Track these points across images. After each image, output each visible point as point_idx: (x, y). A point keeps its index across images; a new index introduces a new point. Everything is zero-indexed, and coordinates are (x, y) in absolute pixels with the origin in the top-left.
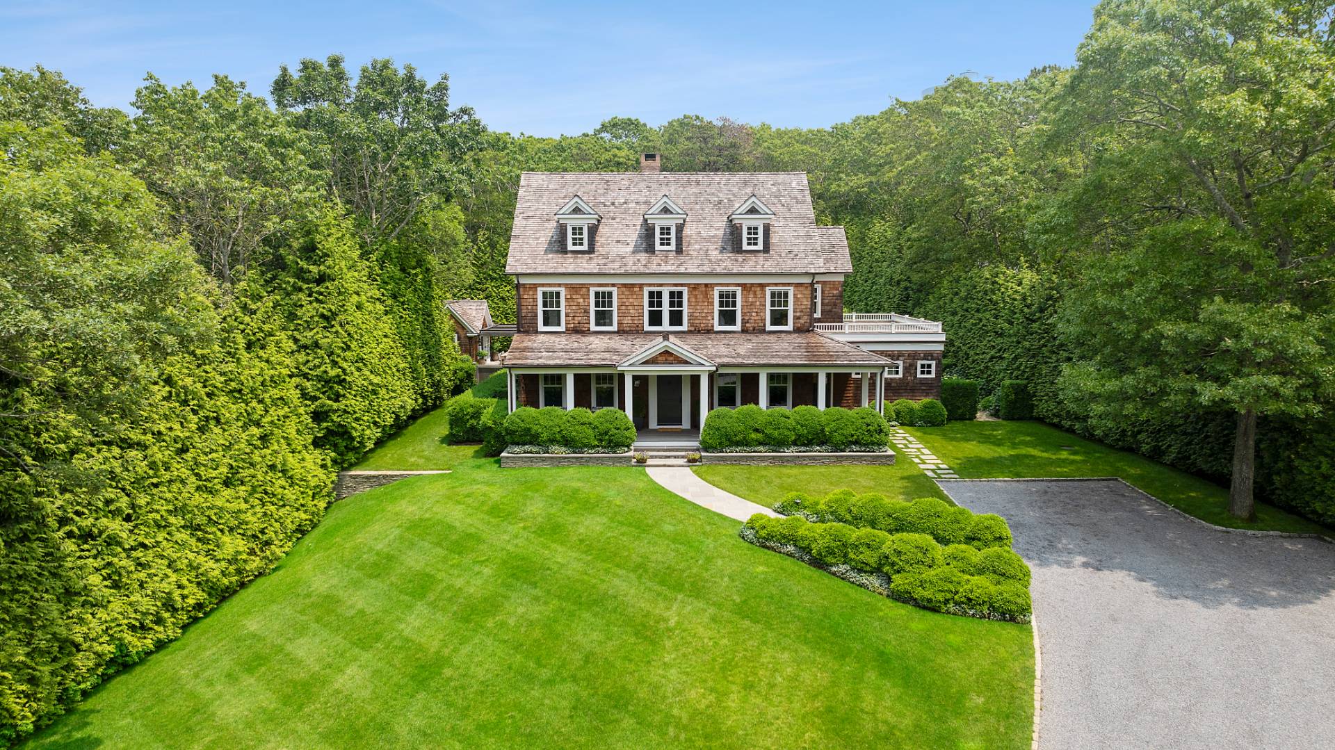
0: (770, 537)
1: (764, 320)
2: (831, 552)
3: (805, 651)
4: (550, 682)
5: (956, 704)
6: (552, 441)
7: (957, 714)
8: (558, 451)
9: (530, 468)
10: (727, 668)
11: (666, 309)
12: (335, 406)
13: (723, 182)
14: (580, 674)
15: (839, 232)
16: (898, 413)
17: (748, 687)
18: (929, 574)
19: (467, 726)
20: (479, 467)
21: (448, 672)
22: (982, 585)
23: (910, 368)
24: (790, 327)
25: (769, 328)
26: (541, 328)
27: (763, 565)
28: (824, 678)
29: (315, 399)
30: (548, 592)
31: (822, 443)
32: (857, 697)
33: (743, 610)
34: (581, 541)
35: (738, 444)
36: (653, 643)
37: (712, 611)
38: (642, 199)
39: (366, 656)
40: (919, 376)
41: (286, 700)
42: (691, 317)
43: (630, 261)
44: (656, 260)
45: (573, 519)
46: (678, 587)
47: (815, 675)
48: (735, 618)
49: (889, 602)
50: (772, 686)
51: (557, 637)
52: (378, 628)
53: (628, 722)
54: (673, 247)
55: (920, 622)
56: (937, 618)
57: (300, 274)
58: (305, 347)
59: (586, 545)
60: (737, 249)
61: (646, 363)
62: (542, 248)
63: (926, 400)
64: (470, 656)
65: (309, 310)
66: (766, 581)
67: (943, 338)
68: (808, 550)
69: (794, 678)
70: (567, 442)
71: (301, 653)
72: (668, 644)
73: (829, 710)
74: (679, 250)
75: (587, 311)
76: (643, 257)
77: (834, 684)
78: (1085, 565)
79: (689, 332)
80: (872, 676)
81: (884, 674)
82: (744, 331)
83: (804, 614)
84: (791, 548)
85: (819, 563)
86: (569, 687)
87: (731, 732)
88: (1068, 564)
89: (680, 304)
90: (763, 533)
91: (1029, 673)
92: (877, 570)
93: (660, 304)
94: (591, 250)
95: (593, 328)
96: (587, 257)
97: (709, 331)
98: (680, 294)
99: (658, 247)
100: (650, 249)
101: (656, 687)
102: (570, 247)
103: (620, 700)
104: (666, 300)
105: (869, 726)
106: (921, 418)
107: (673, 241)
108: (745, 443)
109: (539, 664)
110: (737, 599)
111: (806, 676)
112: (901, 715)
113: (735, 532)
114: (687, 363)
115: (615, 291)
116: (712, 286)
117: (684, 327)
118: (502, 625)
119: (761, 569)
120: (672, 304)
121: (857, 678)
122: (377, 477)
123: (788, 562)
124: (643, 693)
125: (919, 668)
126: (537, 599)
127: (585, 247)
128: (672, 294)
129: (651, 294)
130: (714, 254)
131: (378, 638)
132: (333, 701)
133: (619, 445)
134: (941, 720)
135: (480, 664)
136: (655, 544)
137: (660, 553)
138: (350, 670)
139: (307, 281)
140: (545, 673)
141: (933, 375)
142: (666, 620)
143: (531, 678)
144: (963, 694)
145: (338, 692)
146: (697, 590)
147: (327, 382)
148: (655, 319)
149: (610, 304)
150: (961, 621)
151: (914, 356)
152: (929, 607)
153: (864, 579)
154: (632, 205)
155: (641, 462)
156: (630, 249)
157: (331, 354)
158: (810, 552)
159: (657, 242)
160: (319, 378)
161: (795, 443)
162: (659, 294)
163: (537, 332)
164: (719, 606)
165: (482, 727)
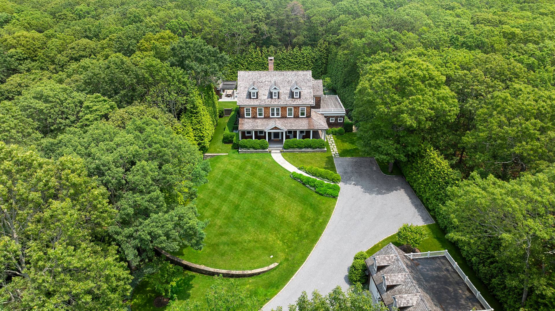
0: (296, 178)
1: (299, 115)
2: (306, 182)
3: (299, 203)
4: (257, 209)
5: (320, 213)
6: (250, 147)
7: (320, 215)
8: (252, 150)
9: (246, 154)
10: (286, 206)
11: (275, 112)
12: (202, 142)
13: (290, 74)
14: (262, 208)
15: (320, 81)
16: (332, 132)
17: (289, 210)
18: (322, 189)
19: (246, 217)
20: (234, 153)
21: (240, 207)
22: (330, 191)
23: (336, 120)
24: (305, 116)
25: (300, 116)
26: (246, 117)
27: (294, 184)
28: (301, 209)
29: (198, 141)
30: (254, 190)
31: (310, 148)
32: (306, 212)
33: (289, 195)
34: (259, 177)
35: (292, 148)
36: (274, 202)
37: (284, 195)
38: (269, 80)
39: (225, 204)
40: (339, 121)
41: (215, 212)
42: (281, 114)
43: (267, 101)
44: (273, 101)
45: (257, 171)
46: (278, 189)
47: (299, 208)
48: (288, 196)
49: (315, 193)
50: (293, 210)
51: (257, 200)
52: (226, 198)
53: (270, 216)
54: (277, 97)
55: (319, 198)
56: (322, 197)
57: (191, 112)
58: (195, 129)
59: (260, 179)
60: (293, 97)
61: (271, 129)
62: (245, 97)
63: (340, 128)
64: (243, 204)
65: (195, 121)
66: (294, 188)
67: (345, 113)
68: (302, 181)
69: (296, 209)
70: (254, 148)
71: (213, 203)
72: (276, 202)
73: (301, 214)
74: (279, 98)
75: (257, 113)
76: (270, 99)
77: (303, 210)
78: (354, 184)
79: (281, 118)
80: (309, 208)
81: (310, 208)
82: (294, 117)
83: (300, 196)
84: (299, 180)
85: (304, 184)
86: (260, 210)
87: (286, 218)
88: (350, 184)
89: (279, 111)
90: (294, 177)
91: (334, 208)
92: (314, 187)
93: (274, 111)
94: (257, 98)
95: (258, 117)
96: (256, 100)
97: (286, 117)
98: (279, 109)
99: (273, 97)
100: (271, 98)
101: (274, 210)
102: (252, 97)
103: (269, 213)
104: (275, 110)
105: (306, 217)
106: (338, 133)
107: (277, 96)
108: (293, 148)
109: (255, 206)
110: (288, 192)
111: (298, 208)
112: (311, 215)
113: (289, 175)
114: (280, 129)
115: (263, 108)
116: (287, 107)
117: (280, 116)
118: (247, 198)
119: (293, 185)
120: (277, 111)
121: (306, 209)
122: (212, 155)
123: (299, 183)
124: (272, 211)
125: (316, 207)
126: (252, 192)
127: (256, 97)
128: (277, 109)
129: (272, 109)
130: (287, 98)
131: (226, 200)
132: (223, 213)
133: (265, 148)
134: (317, 216)
135: (245, 206)
136: (274, 178)
137: (275, 180)
138: (224, 207)
139: (194, 114)
140: (256, 208)
141: (342, 121)
142: (276, 197)
143: (254, 208)
144: (322, 212)
145: (223, 211)
146: (281, 190)
147: (200, 136)
148: (273, 114)
149: (262, 111)
150: (326, 198)
151: (337, 117)
152: (322, 195)
153: (312, 188)
154: (267, 82)
155: (270, 152)
156: (266, 97)
157: (200, 130)
158: (302, 182)
159: (273, 96)
160: (198, 136)
161: (304, 148)
162: (274, 109)
163: (244, 118)
164: (285, 194)
165: (248, 217)
